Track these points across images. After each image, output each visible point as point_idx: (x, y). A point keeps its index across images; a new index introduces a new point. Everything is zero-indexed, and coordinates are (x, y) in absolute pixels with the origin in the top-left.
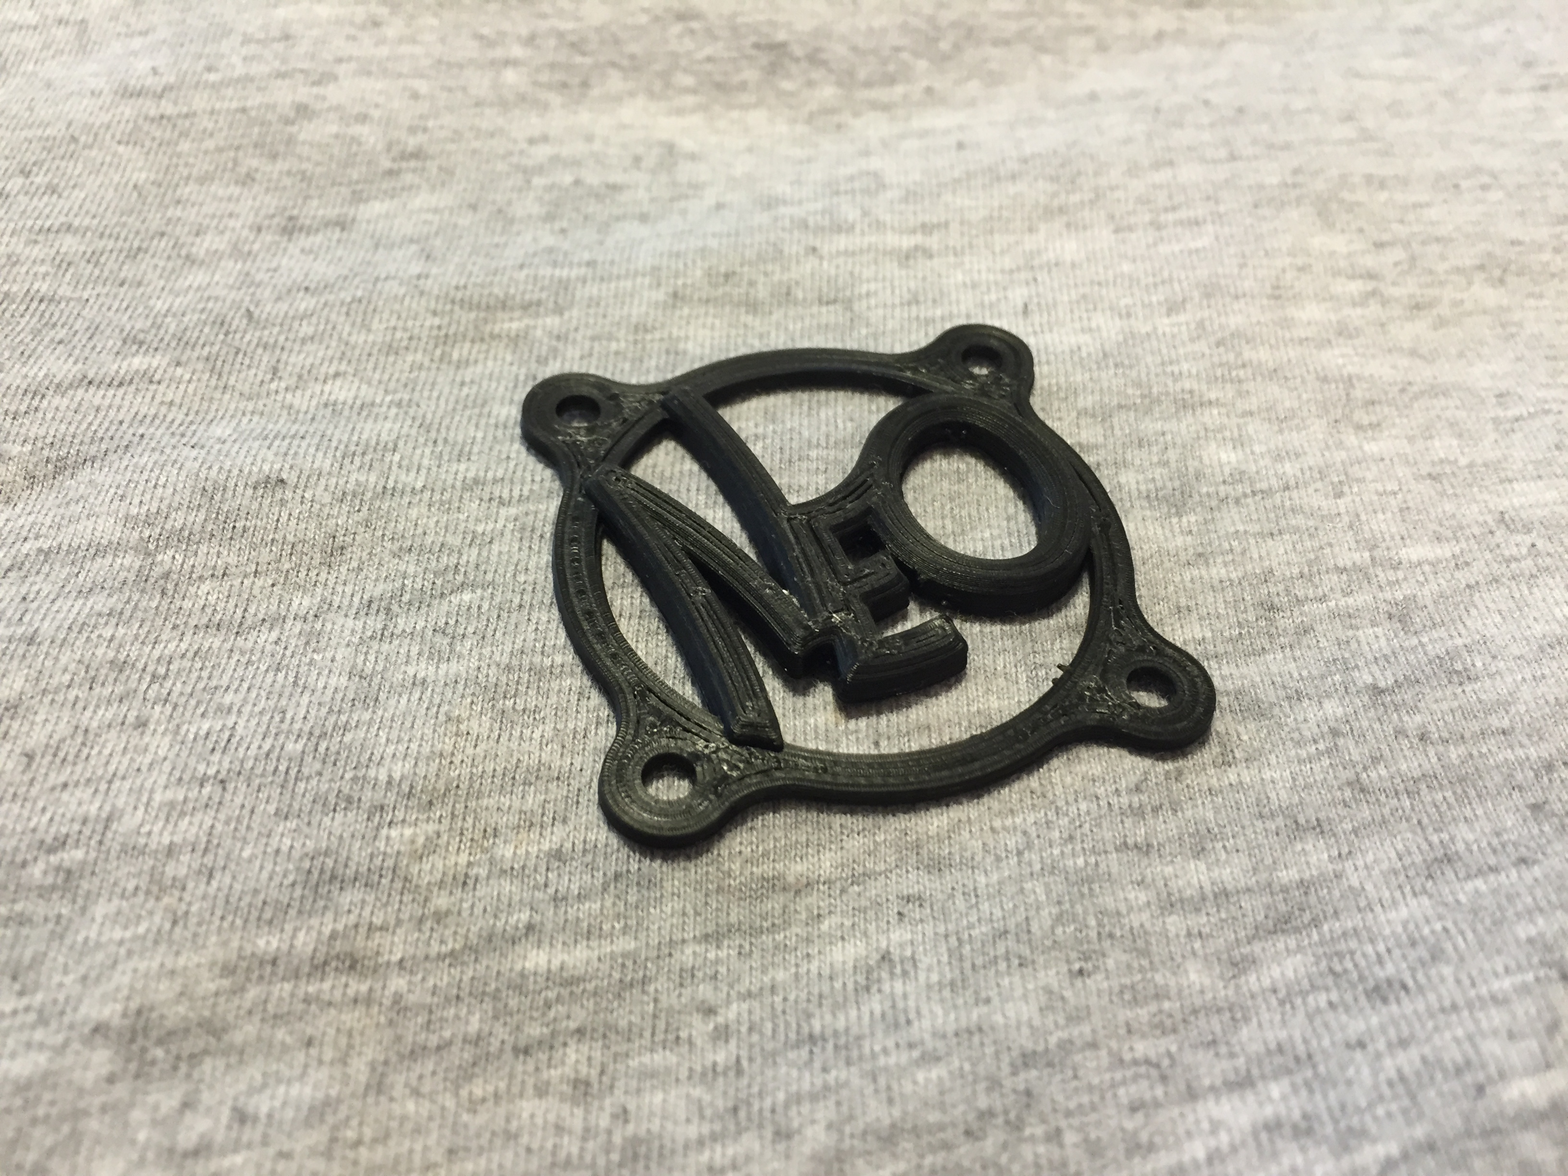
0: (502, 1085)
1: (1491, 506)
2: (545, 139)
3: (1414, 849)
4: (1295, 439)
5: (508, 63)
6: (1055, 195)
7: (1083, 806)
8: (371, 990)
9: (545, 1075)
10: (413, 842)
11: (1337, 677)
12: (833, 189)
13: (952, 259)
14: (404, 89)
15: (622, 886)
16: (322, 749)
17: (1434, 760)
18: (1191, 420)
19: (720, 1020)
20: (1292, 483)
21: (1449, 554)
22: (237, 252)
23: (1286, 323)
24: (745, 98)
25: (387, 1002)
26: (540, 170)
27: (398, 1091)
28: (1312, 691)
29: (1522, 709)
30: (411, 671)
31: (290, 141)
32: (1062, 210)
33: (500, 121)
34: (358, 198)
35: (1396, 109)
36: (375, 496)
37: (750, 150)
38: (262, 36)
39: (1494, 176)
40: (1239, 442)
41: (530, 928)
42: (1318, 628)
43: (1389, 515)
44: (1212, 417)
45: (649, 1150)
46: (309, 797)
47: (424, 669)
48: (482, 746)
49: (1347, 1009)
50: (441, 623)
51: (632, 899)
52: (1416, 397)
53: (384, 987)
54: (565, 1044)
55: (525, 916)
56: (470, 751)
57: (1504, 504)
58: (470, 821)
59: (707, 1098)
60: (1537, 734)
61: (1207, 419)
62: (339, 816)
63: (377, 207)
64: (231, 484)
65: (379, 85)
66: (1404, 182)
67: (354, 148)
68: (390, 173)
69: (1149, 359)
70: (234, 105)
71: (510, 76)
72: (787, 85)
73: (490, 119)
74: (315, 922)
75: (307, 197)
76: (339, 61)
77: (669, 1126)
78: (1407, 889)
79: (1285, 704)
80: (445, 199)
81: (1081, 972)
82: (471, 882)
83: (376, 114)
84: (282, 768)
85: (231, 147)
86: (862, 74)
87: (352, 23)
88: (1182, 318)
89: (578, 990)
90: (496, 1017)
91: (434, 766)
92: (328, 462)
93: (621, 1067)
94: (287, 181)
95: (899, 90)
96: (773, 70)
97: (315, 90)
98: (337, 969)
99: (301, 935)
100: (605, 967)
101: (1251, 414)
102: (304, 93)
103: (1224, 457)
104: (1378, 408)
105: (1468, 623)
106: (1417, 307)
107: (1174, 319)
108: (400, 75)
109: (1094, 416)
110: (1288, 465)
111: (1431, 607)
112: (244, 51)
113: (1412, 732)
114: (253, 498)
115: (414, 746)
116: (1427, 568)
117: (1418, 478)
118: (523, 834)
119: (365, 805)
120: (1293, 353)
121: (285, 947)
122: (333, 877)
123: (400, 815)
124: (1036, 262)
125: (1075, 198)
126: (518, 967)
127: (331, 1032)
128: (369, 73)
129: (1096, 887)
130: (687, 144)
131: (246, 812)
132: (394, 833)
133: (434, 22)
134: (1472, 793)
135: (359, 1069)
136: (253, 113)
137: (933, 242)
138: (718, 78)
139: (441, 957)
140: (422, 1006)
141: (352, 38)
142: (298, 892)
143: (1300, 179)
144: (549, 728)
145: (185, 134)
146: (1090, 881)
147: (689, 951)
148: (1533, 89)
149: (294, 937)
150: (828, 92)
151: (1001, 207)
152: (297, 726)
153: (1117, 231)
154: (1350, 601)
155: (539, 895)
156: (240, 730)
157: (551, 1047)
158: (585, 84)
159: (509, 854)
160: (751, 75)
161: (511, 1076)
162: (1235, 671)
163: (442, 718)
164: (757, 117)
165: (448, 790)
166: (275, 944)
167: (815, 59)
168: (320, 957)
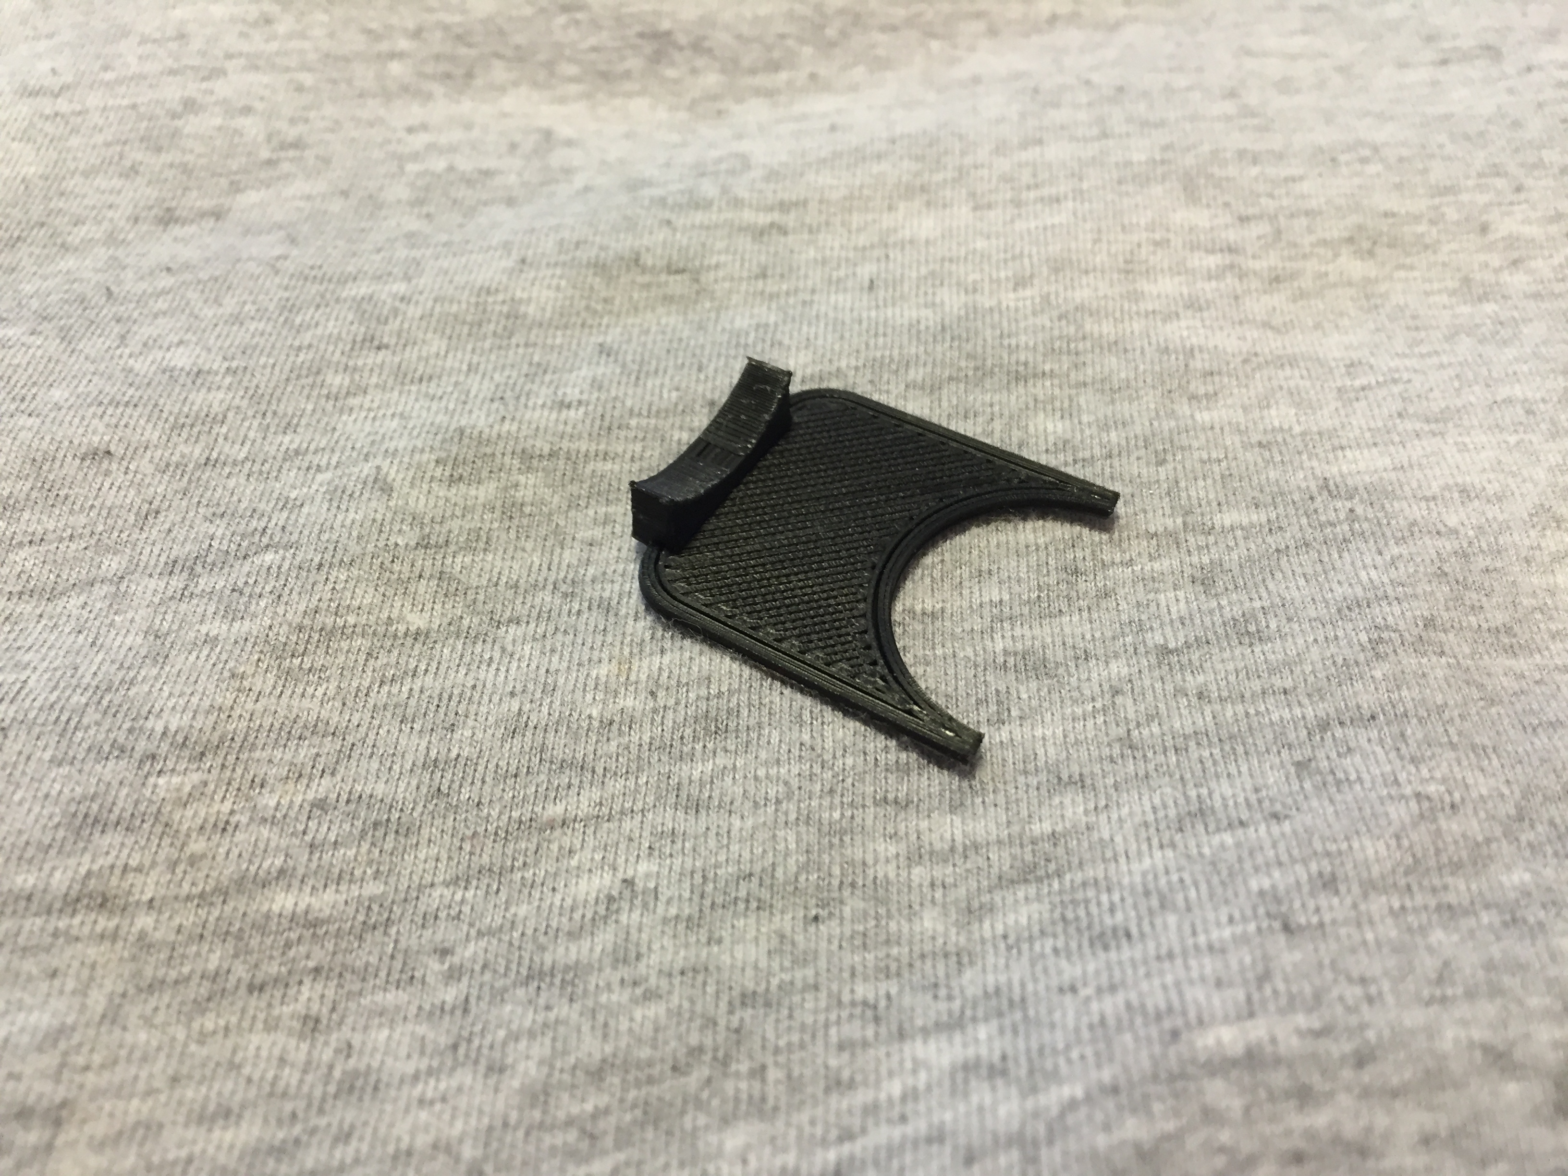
0: (234, 1020)
1: (1318, 472)
2: (424, 127)
3: (1171, 803)
4: (1124, 409)
5: (393, 55)
6: (917, 174)
7: (849, 761)
8: (117, 927)
9: (276, 1012)
10: (178, 790)
11: (1129, 639)
12: (701, 171)
13: (806, 236)
14: (291, 81)
15: (380, 833)
16: (105, 703)
17: (1209, 718)
18: (1021, 390)
19: (456, 960)
20: (1115, 452)
21: (1264, 519)
22: (112, 239)
23: (1136, 296)
24: (628, 86)
25: (131, 938)
26: (415, 157)
27: (133, 1021)
28: (1101, 652)
29: (1308, 669)
30: (204, 629)
31: (175, 134)
32: (923, 189)
33: (382, 112)
34: (236, 188)
35: (1285, 86)
36: (198, 466)
37: (627, 136)
38: (158, 35)
39: (1376, 149)
40: (1067, 413)
41: (282, 872)
42: (1121, 592)
43: (1209, 481)
44: (1041, 389)
45: (366, 1082)
46: (85, 745)
47: (216, 627)
48: (263, 701)
49: (1069, 957)
50: (240, 584)
51: (389, 846)
52: (1259, 367)
53: (131, 924)
54: (300, 983)
55: (279, 862)
56: (250, 706)
57: (1332, 471)
58: (239, 771)
59: (431, 1035)
60: (1317, 693)
61: (1039, 392)
62: (111, 764)
63: (251, 197)
64: (60, 455)
65: (266, 79)
66: (1280, 156)
67: (236, 140)
68: (270, 163)
69: (988, 333)
70: (125, 102)
71: (395, 68)
72: (671, 73)
73: (373, 108)
74: (72, 862)
75: (186, 189)
76: (229, 56)
77: (389, 1061)
78: (1155, 842)
79: (1072, 664)
80: (319, 186)
81: (816, 918)
82: (230, 829)
83: (259, 106)
84: (64, 718)
85: (118, 142)
86: (746, 62)
87: (244, 21)
88: (1028, 292)
89: (321, 932)
90: (236, 956)
91: (212, 718)
92: (157, 434)
93: (352, 1005)
94: (169, 174)
95: (783, 76)
96: (657, 58)
97: (204, 85)
98: (88, 906)
99: (58, 875)
100: (351, 911)
101: (1085, 384)
102: (193, 88)
103: (1050, 427)
104: (1217, 379)
105: (1271, 586)
106: (1277, 279)
107: (1021, 293)
108: (287, 69)
109: (923, 388)
110: (1113, 435)
111: (1236, 571)
112: (140, 50)
113: (1193, 692)
114: (80, 468)
115: (195, 700)
116: (1239, 533)
117: (1246, 446)
118: (291, 785)
119: (137, 756)
120: (1137, 326)
121: (41, 886)
122: (96, 821)
123: (170, 764)
124: (891, 240)
125: (939, 177)
126: (265, 908)
127: (76, 964)
128: (256, 68)
129: (847, 839)
130: (565, 131)
131: (23, 759)
132: (161, 781)
133: (323, 18)
134: (1240, 749)
135: (97, 1000)
136: (142, 109)
137: (790, 220)
138: (603, 67)
139: (189, 898)
140: (164, 942)
141: (243, 35)
142: (61, 833)
143: (1169, 155)
144: (333, 686)
145: (75, 131)
146: (842, 832)
147: (436, 893)
148: (1433, 63)
149: (51, 875)
150: (712, 79)
151: (862, 187)
152: (85, 681)
153: (975, 208)
154: (1157, 566)
155: (297, 842)
156: (31, 683)
157: (287, 985)
158: (469, 75)
159: (272, 803)
160: (634, 63)
161: (243, 1011)
162: (1028, 634)
163: (226, 674)
164: (639, 106)
165: (222, 741)
166: (31, 881)
167: (698, 46)
168: (73, 894)
